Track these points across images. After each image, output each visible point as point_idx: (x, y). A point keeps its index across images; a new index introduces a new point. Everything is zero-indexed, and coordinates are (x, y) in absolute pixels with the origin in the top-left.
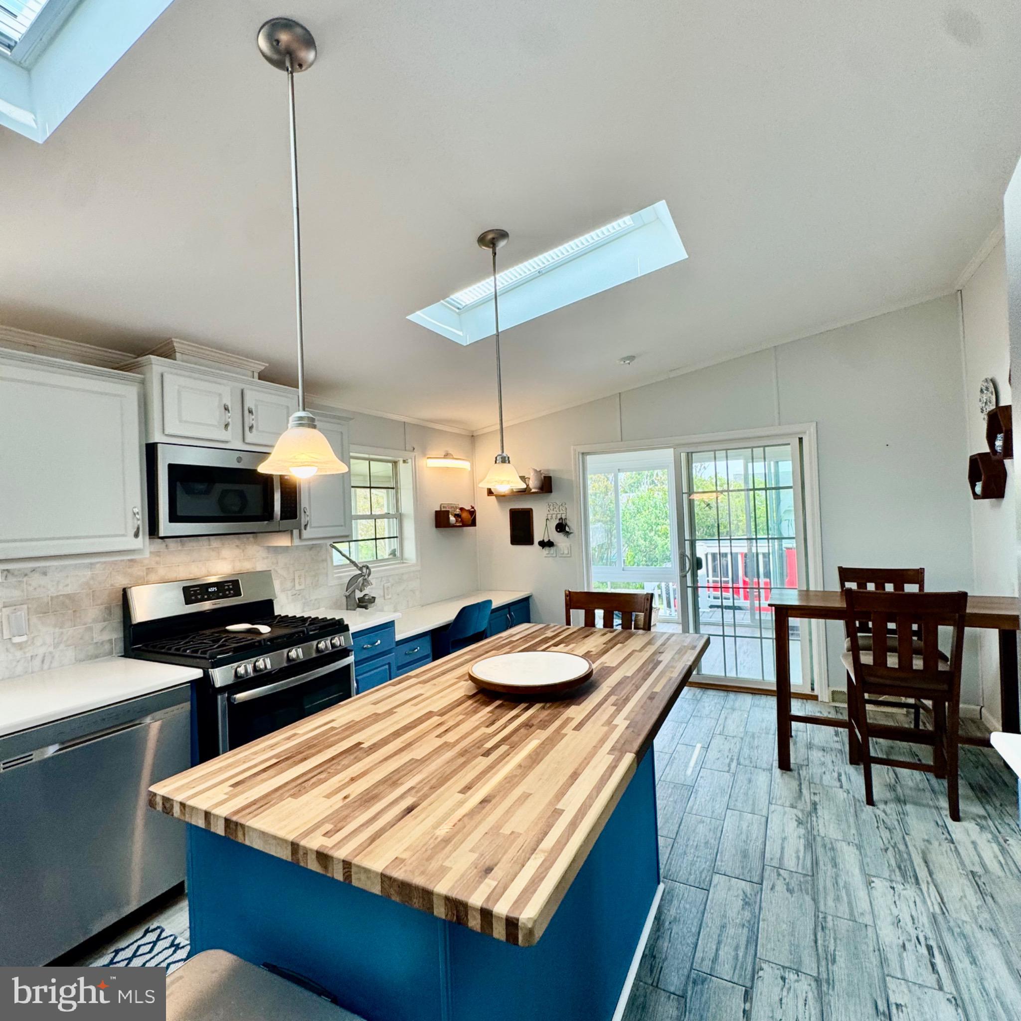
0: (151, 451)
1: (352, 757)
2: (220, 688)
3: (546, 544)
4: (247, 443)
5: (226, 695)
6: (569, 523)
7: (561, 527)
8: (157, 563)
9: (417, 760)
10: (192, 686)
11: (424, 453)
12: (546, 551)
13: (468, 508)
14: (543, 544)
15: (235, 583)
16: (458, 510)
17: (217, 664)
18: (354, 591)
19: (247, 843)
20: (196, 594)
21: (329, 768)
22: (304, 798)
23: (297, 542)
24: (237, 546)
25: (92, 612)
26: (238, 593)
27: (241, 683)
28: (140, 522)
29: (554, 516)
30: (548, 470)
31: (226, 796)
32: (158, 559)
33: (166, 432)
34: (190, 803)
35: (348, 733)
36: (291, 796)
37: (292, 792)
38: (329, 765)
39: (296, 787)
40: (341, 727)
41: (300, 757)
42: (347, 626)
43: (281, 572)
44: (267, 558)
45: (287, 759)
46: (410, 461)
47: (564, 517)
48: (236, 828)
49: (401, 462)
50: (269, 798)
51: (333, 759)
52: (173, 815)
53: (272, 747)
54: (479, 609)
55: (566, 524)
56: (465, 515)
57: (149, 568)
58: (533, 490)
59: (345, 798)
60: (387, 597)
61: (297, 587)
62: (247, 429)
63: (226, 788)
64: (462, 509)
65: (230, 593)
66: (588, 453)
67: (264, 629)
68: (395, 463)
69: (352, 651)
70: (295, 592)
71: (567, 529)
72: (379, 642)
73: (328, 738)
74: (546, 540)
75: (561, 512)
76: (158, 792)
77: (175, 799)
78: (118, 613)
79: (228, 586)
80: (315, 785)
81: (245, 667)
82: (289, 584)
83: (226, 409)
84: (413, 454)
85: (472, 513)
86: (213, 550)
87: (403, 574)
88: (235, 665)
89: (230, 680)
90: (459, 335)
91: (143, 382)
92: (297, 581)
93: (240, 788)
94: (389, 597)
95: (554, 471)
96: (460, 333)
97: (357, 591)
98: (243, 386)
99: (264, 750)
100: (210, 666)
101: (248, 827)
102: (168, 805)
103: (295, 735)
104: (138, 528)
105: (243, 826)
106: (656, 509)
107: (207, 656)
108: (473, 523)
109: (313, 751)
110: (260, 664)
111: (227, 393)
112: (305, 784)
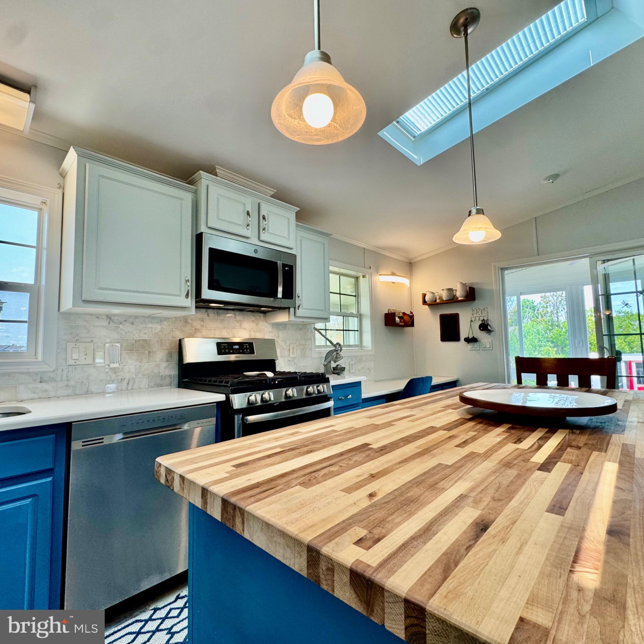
0: (199, 239)
1: (364, 455)
2: (237, 410)
3: (471, 340)
4: (261, 241)
5: (241, 416)
6: (490, 323)
7: (484, 327)
8: (202, 326)
9: (447, 467)
10: (217, 405)
11: (377, 271)
12: (470, 346)
13: (408, 313)
14: (468, 340)
15: (251, 344)
16: (401, 314)
17: (235, 392)
18: (330, 362)
19: (247, 536)
20: (225, 349)
21: (339, 461)
22: (317, 489)
23: (292, 318)
24: (253, 321)
25: (160, 355)
26: (253, 352)
27: (252, 409)
28: (190, 288)
29: (477, 318)
30: (472, 283)
31: (227, 475)
32: (202, 323)
33: (209, 226)
34: (189, 476)
35: (350, 435)
36: (300, 484)
37: (300, 480)
38: (339, 459)
39: (305, 475)
40: (341, 431)
41: (305, 449)
42: (328, 378)
43: (281, 343)
44: (272, 332)
45: (292, 449)
46: (367, 276)
47: (486, 319)
48: (234, 512)
49: (361, 278)
50: (276, 482)
51: (341, 454)
52: (173, 490)
53: (276, 439)
54: (423, 381)
55: (488, 324)
56: (406, 318)
57: (196, 329)
58: (460, 299)
59: (371, 495)
60: (351, 371)
61: (291, 356)
62: (261, 230)
63: (228, 467)
64: (404, 313)
65: (247, 351)
66: (507, 269)
67: (270, 374)
68: (357, 278)
69: (332, 398)
70: (290, 359)
71: (489, 327)
72: (350, 396)
73: (331, 438)
74: (470, 337)
75: (484, 315)
76: (162, 463)
77: (176, 471)
78: (176, 357)
79: (246, 346)
80: (326, 477)
81: (256, 397)
82: (286, 353)
83: (248, 214)
84: (369, 271)
85: (412, 317)
86: (238, 322)
87: (362, 356)
88: (249, 394)
89: (245, 405)
90: (414, 158)
91: (196, 193)
92: (291, 351)
93: (243, 469)
94: (353, 371)
95: (477, 283)
96: (416, 157)
97: (332, 362)
98: (259, 201)
99: (269, 440)
100: (230, 393)
101: (249, 513)
102: (169, 478)
103: (297, 432)
104: (188, 292)
105: (242, 511)
106: (539, 335)
107: (229, 385)
108: (412, 325)
109: (318, 446)
110: (266, 396)
111: (249, 203)
112: (316, 474)
